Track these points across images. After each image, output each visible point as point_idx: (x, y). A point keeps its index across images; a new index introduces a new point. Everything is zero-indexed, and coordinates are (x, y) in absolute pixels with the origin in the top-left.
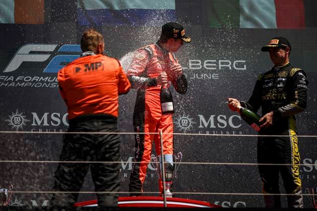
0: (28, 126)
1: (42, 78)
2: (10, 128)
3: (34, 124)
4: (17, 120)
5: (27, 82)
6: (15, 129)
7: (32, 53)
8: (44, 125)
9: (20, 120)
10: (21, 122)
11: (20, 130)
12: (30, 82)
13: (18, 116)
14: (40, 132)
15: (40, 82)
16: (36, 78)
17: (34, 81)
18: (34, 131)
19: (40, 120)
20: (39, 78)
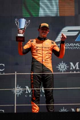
0: (68, 70)
1: (75, 44)
2: (59, 71)
3: (71, 69)
4: (62, 67)
5: (67, 46)
6: (61, 72)
7: (69, 31)
8: (77, 69)
9: (64, 67)
10: (65, 68)
11: (64, 72)
12: (69, 46)
13: (63, 65)
14: (75, 72)
15: (73, 46)
16: (72, 44)
17: (71, 46)
18: (71, 72)
19: (75, 66)
20: (73, 44)
